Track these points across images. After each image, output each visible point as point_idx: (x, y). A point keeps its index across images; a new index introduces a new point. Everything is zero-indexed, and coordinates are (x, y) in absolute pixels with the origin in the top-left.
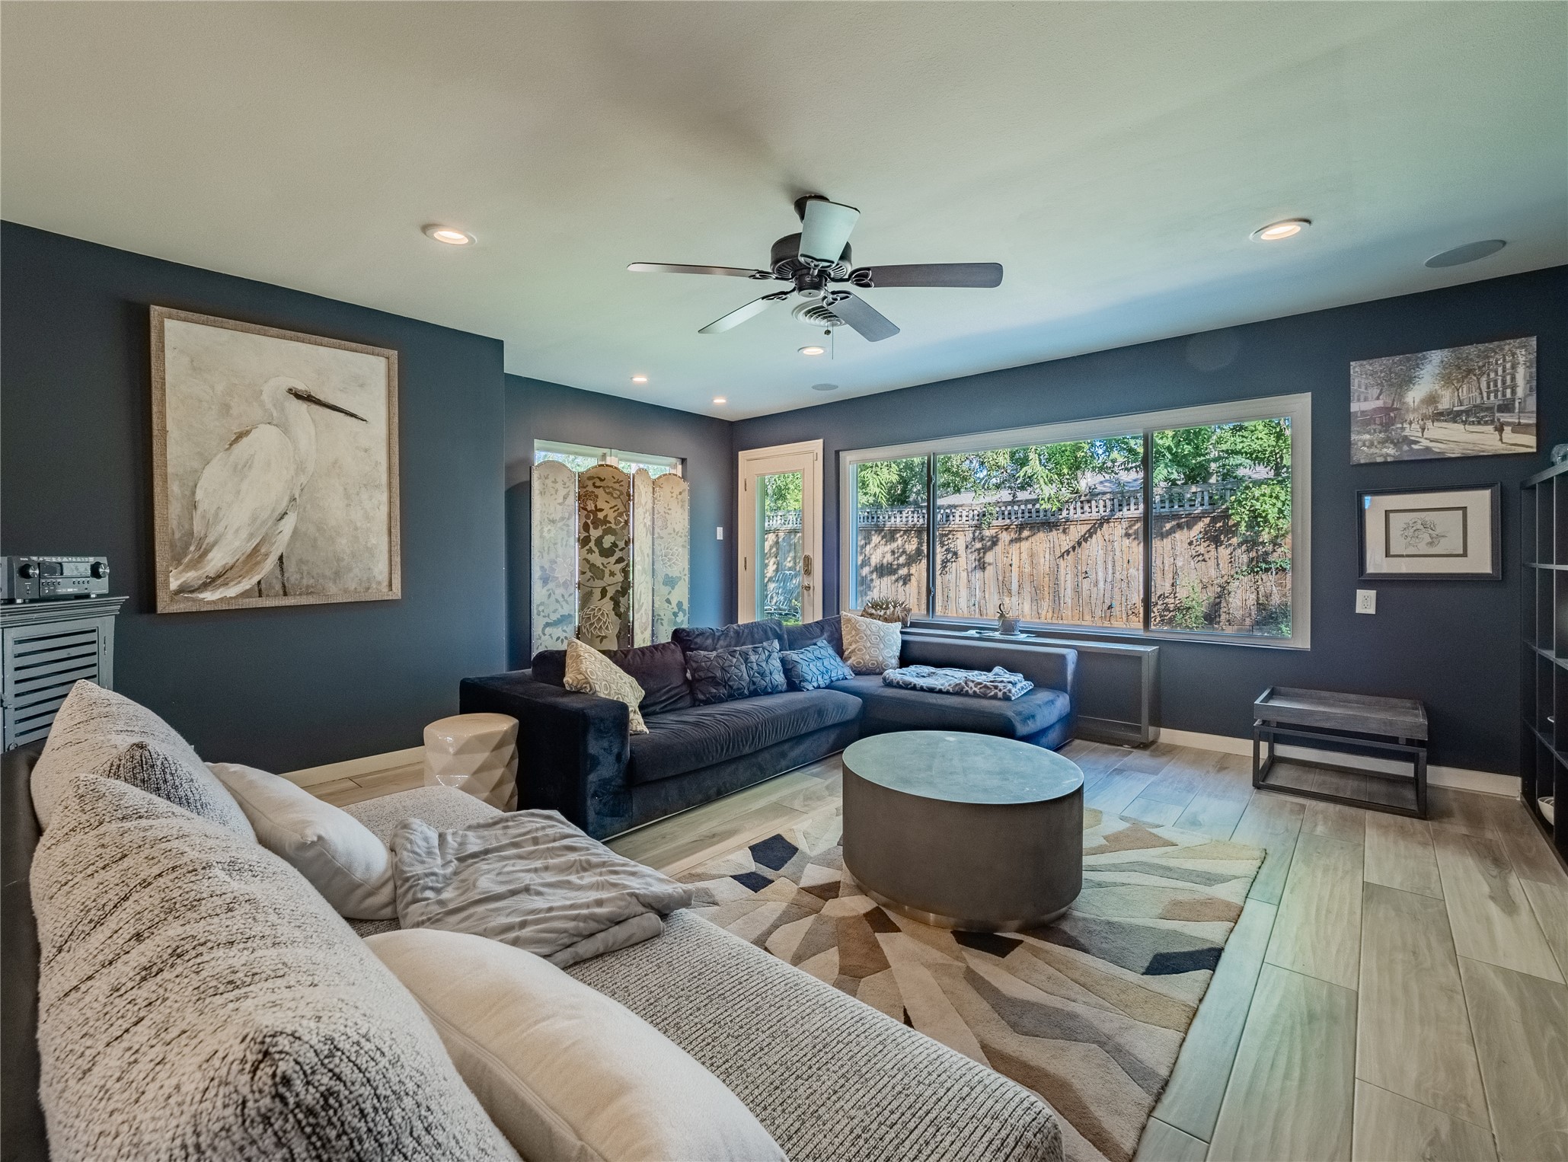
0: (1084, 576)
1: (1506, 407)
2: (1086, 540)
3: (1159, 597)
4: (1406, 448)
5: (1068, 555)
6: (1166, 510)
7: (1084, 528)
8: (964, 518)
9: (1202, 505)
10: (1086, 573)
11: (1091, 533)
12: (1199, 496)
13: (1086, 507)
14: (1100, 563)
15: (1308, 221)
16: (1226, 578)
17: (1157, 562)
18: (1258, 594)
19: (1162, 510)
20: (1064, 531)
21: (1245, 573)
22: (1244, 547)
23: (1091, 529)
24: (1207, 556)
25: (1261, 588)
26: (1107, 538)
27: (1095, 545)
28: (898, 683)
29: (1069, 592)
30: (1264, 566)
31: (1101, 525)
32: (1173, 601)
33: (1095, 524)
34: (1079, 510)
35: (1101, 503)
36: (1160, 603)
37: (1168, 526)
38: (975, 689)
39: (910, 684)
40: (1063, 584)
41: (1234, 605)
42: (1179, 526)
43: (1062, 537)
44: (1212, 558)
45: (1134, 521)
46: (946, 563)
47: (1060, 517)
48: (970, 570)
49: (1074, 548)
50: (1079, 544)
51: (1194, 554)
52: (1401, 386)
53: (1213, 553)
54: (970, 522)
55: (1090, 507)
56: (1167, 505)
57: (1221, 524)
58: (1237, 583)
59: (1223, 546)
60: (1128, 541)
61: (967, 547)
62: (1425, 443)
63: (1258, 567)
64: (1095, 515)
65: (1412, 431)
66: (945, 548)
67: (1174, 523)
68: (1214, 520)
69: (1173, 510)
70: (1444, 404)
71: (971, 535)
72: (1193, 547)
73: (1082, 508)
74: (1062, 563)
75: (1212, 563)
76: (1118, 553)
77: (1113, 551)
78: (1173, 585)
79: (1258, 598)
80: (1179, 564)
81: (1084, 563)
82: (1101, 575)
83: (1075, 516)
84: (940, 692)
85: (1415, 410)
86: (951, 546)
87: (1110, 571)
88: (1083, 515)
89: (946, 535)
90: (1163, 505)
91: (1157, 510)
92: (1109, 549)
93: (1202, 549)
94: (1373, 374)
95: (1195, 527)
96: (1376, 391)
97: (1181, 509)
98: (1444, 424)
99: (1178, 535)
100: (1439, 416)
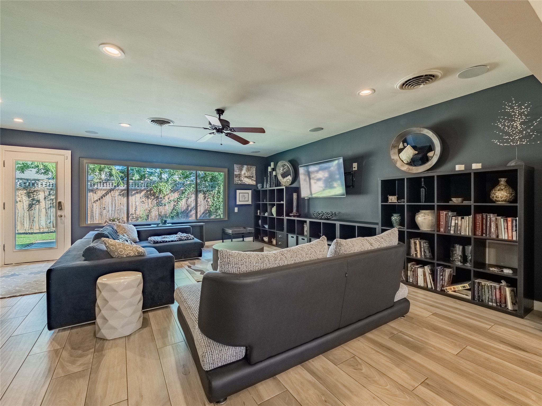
0: (103, 209)
1: (253, 177)
2: (104, 196)
3: (131, 215)
4: (242, 182)
5: (97, 202)
6: (134, 187)
7: (104, 192)
8: (44, 186)
9: (144, 187)
10: (105, 208)
11: (107, 194)
12: (144, 184)
13: (105, 184)
14: (110, 204)
15: (255, 143)
16: (150, 208)
17: (130, 204)
18: (159, 212)
19: (132, 187)
20: (95, 193)
21: (156, 206)
22: (155, 199)
23: (106, 192)
24: (145, 202)
25: (160, 211)
26: (113, 195)
27: (108, 199)
28: (160, 242)
29: (97, 215)
30: (161, 204)
31: (111, 191)
32: (135, 215)
33: (108, 191)
34: (102, 185)
35: (111, 184)
36: (131, 216)
37: (134, 192)
38: (185, 238)
39: (165, 241)
40: (95, 213)
41: (152, 216)
42: (137, 193)
43: (95, 195)
44: (147, 202)
45: (122, 190)
46: (32, 205)
47: (94, 188)
48: (47, 208)
49: (100, 199)
50: (102, 198)
51: (142, 201)
52: (241, 171)
53: (147, 201)
54: (48, 187)
55: (107, 185)
56: (134, 186)
57: (149, 192)
58: (153, 209)
59: (150, 199)
60: (120, 197)
61: (45, 198)
62: (244, 181)
63: (159, 204)
64: (108, 188)
65: (242, 179)
66: (31, 198)
67: (136, 191)
68: (147, 191)
69: (135, 187)
70: (246, 175)
71: (48, 193)
72: (141, 199)
73: (103, 185)
74: (94, 204)
75: (147, 204)
76: (117, 201)
77: (115, 200)
78: (135, 211)
79: (159, 213)
80: (137, 204)
81: (104, 204)
82: (110, 208)
83: (101, 188)
84: (175, 241)
85: (243, 175)
86: (35, 197)
87: (114, 207)
88: (103, 187)
89: (32, 193)
90: (132, 186)
91: (130, 187)
92: (114, 199)
93: (144, 200)
94: (238, 167)
95: (142, 193)
96: (238, 171)
97: (138, 187)
98: (246, 178)
99: (137, 195)
100: (246, 177)
